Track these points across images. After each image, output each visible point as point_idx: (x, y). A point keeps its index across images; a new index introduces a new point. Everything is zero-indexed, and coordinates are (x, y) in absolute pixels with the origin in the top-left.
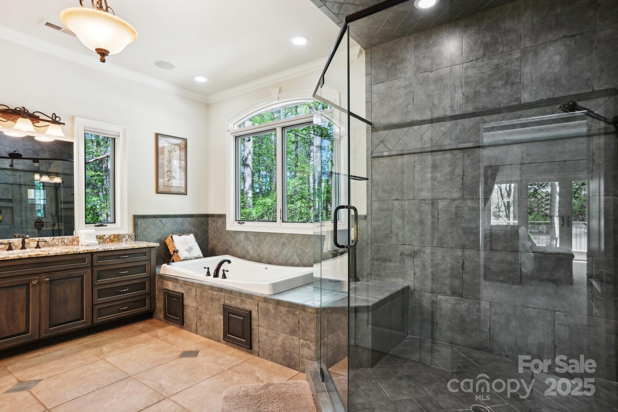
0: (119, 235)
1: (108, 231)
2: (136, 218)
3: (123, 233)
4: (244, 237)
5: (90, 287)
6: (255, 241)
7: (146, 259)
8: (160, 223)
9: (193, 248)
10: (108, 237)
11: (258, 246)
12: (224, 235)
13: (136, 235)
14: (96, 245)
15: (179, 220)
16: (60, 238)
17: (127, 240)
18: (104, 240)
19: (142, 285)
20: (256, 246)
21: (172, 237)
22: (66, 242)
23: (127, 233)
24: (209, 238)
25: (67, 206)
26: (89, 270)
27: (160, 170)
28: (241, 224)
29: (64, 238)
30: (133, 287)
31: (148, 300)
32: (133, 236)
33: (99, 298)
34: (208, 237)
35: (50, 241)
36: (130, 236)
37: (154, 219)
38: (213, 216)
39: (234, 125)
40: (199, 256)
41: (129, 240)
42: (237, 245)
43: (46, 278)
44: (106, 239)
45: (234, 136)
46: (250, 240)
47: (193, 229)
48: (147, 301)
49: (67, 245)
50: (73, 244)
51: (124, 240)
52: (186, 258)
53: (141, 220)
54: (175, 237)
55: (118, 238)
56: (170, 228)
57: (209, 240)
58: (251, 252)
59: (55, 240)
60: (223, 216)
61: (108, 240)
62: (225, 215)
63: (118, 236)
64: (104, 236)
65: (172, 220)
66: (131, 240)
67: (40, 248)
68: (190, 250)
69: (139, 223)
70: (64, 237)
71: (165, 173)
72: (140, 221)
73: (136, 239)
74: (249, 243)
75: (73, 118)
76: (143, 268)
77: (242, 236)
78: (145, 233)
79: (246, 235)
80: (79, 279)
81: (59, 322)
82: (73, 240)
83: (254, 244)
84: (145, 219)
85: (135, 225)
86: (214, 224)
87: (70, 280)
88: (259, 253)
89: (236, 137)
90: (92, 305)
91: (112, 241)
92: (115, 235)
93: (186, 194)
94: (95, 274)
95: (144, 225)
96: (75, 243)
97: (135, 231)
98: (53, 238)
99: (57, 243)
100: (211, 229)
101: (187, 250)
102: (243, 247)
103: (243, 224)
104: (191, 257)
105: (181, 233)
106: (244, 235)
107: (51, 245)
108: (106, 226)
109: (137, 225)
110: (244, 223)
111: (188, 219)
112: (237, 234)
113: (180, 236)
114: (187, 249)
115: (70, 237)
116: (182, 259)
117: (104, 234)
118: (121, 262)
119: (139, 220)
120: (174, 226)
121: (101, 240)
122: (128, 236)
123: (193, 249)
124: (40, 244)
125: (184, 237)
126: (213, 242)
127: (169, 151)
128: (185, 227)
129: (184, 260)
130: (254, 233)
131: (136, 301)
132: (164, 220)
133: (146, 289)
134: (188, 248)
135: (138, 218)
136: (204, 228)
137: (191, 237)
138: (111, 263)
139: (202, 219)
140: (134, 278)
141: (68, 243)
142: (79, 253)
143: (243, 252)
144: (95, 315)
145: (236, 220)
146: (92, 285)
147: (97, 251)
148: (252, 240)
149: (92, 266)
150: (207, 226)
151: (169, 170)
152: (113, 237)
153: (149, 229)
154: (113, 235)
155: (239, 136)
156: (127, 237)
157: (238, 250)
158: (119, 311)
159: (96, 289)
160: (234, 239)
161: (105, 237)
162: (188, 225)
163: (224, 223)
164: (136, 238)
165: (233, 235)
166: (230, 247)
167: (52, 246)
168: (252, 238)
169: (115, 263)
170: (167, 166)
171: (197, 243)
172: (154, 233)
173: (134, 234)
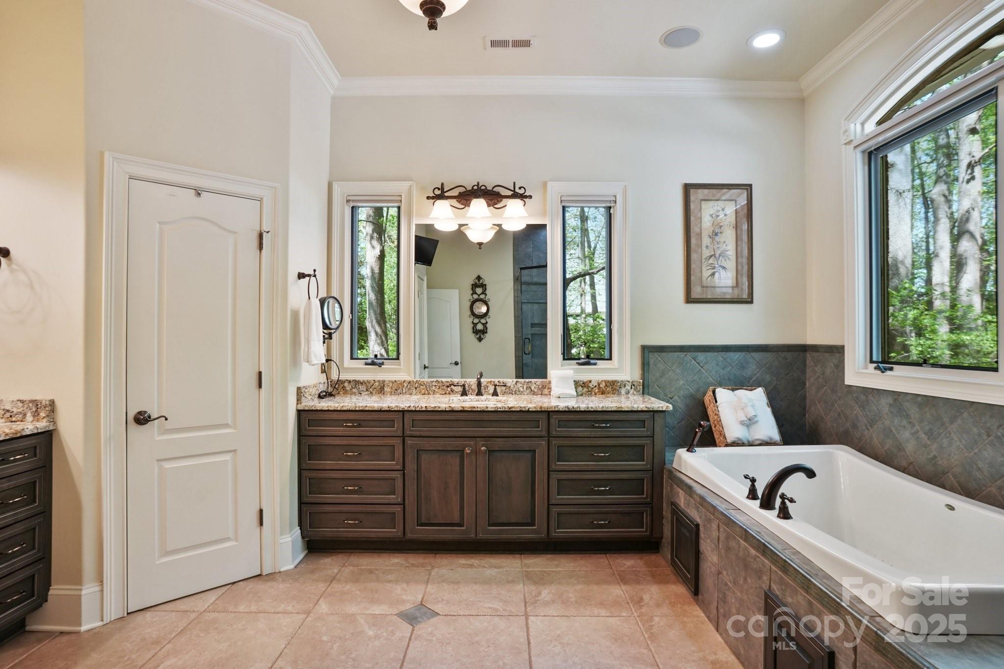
0: (615, 381)
1: (598, 373)
2: (646, 350)
3: (621, 379)
4: (891, 405)
5: (546, 471)
6: (921, 421)
7: (645, 434)
8: (693, 361)
9: (756, 419)
10: (597, 384)
11: (930, 434)
12: (839, 394)
13: (646, 383)
14: (572, 397)
15: (736, 356)
16: (525, 382)
17: (628, 393)
18: (590, 389)
19: (636, 486)
20: (923, 435)
21: (714, 392)
22: (533, 388)
23: (629, 379)
24: (808, 400)
25: (537, 330)
26: (544, 443)
27: (694, 256)
28: (883, 371)
29: (531, 382)
30: (618, 485)
31: (647, 515)
32: (640, 386)
33: (558, 495)
34: (804, 398)
35: (512, 386)
36: (634, 385)
37: (682, 355)
38: (814, 348)
39: (863, 124)
40: (771, 439)
41: (631, 392)
42: (872, 423)
43: (483, 445)
44: (593, 388)
45: (863, 152)
46: (908, 416)
47: (768, 378)
48: (646, 519)
49: (534, 394)
50: (544, 393)
51: (623, 391)
52: (739, 439)
53: (656, 355)
54: (723, 394)
55: (612, 387)
56: (713, 372)
57: (808, 405)
58: (910, 447)
59: (519, 385)
60: (837, 351)
61: (597, 391)
62: (843, 347)
63: (613, 383)
64: (590, 382)
65: (719, 356)
66: (635, 393)
67: (497, 395)
68: (750, 423)
69: (652, 362)
70: (530, 380)
71: (704, 261)
72: (653, 358)
73: (645, 393)
74: (905, 422)
75: (545, 185)
76: (638, 452)
77: (885, 403)
78: (663, 381)
79: (895, 400)
80: (529, 455)
81: (501, 521)
82: (544, 387)
83: (918, 427)
84: (664, 354)
85: (645, 365)
86: (818, 369)
87: (517, 454)
88: (935, 457)
89: (870, 153)
90: (549, 505)
91: (603, 393)
92: (608, 381)
93: (751, 302)
94: (554, 452)
95: (661, 366)
96: (546, 391)
97: (644, 376)
98: (517, 382)
99: (521, 389)
100: (812, 379)
101: (742, 423)
102: (887, 432)
103: (889, 373)
104: (750, 439)
105: (738, 384)
106: (890, 400)
107: (513, 393)
108: (595, 364)
109: (648, 364)
110: (891, 369)
111: (753, 354)
112: (870, 397)
113: (733, 390)
114: (743, 421)
115: (539, 381)
116: (729, 441)
117: (590, 379)
118: (593, 434)
119: (651, 355)
120: (724, 369)
121: (585, 390)
122: (630, 384)
123: (757, 422)
124: (499, 390)
125: (741, 393)
126: (816, 409)
127: (711, 216)
128: (748, 372)
129: (734, 444)
130: (919, 399)
131: (624, 513)
132: (701, 356)
133: (643, 494)
134: (745, 419)
135: (649, 352)
136: (795, 375)
137: (759, 395)
138: (580, 434)
139: (789, 355)
140: (618, 468)
141: (536, 390)
142: (528, 411)
143: (889, 444)
144: (553, 523)
145: (872, 362)
146: (548, 468)
147: (556, 409)
148: (912, 416)
149: (549, 437)
150: (804, 372)
151: (713, 253)
152: (604, 384)
153: (670, 373)
154: (605, 381)
155: (875, 150)
156: (628, 387)
157: (874, 436)
158: (592, 525)
159: (554, 476)
160: (864, 408)
161: (591, 385)
162: (754, 367)
163: (840, 367)
164: (645, 388)
165: (863, 397)
166: (855, 426)
167: (515, 393)
168: (914, 411)
169: (586, 434)
170: (707, 246)
171: (769, 411)
172: (681, 382)
173: (641, 381)
